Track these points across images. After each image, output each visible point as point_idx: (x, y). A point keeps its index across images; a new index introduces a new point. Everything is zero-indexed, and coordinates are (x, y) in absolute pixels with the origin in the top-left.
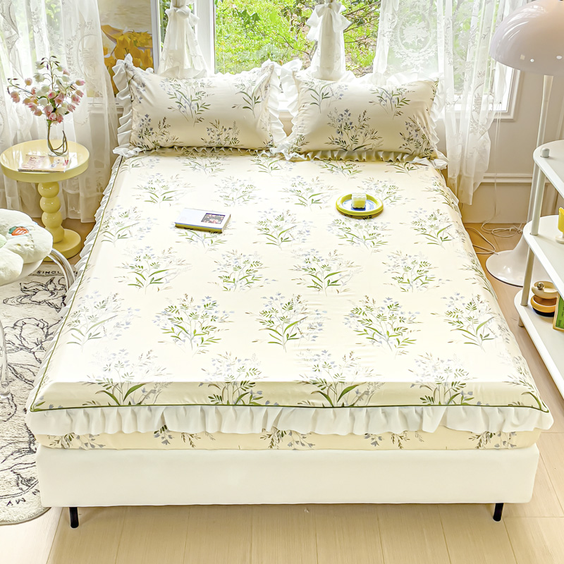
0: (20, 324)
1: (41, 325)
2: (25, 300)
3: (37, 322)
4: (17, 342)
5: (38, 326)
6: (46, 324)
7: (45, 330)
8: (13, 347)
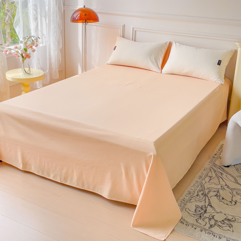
0: (234, 203)
1: (221, 198)
2: (230, 218)
4: (234, 193)
5: (223, 198)
6: (218, 197)
8: (237, 191)
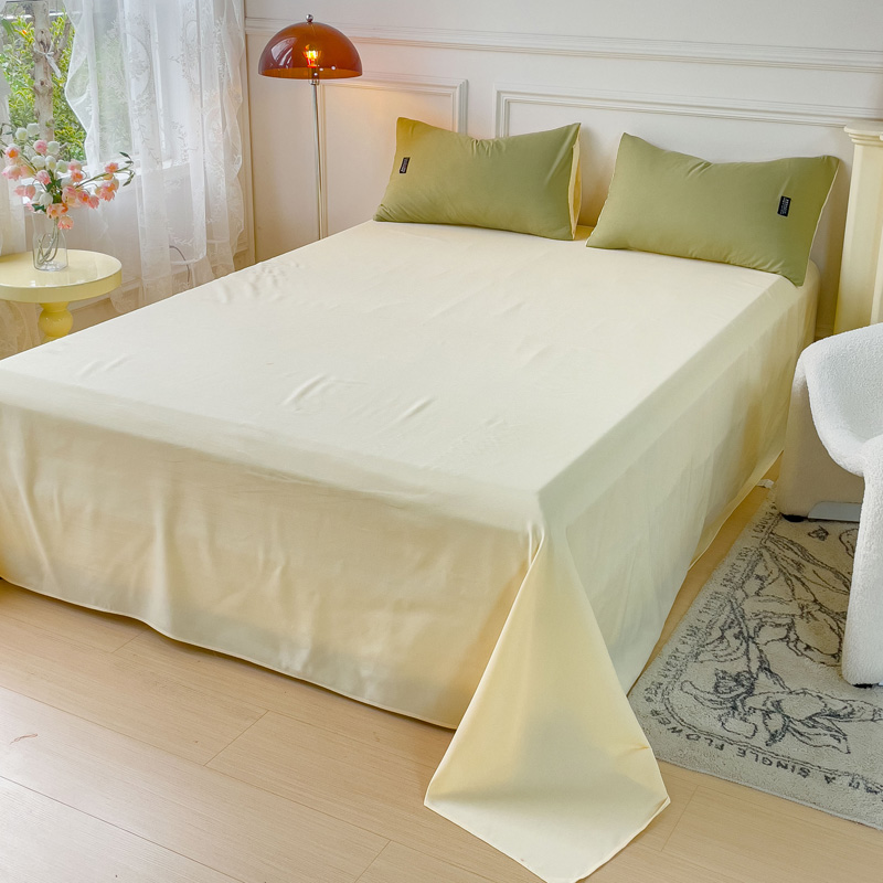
1: (801, 646)
2: (837, 706)
3: (808, 653)
5: (808, 647)
6: (791, 645)
7: (793, 637)
